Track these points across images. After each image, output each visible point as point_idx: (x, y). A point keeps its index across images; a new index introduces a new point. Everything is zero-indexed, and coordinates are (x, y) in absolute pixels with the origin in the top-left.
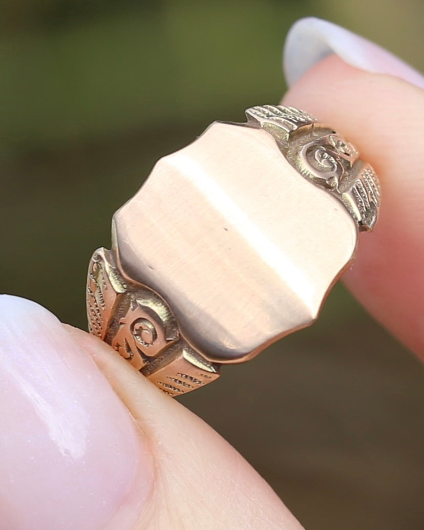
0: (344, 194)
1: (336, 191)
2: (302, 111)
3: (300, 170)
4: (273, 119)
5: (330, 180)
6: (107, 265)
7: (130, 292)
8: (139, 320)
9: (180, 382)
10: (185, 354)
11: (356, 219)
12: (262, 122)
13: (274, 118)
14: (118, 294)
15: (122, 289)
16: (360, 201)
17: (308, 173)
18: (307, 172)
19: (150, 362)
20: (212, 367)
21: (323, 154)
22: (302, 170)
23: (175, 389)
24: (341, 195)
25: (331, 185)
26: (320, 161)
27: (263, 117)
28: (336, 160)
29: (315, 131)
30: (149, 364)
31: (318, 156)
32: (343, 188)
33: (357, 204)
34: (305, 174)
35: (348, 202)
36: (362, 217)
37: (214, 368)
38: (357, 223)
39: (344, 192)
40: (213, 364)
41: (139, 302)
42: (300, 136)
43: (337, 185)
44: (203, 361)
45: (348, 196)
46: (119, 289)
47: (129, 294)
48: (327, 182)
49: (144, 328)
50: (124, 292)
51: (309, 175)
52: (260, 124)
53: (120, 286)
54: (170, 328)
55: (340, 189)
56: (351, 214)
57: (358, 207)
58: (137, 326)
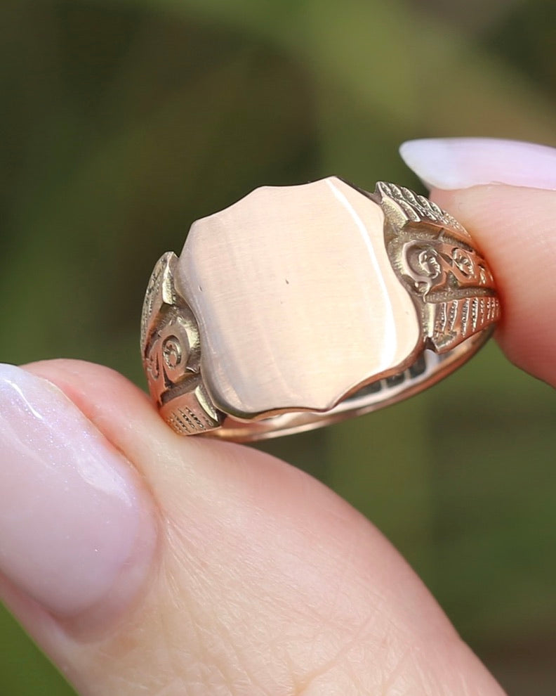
0: (429, 304)
1: (422, 298)
2: (444, 212)
3: (395, 260)
4: (398, 202)
5: (421, 284)
6: (167, 270)
7: (177, 306)
8: (172, 338)
9: (187, 419)
10: (197, 391)
11: (426, 333)
12: (386, 199)
13: (401, 201)
14: (164, 303)
15: (171, 300)
16: (442, 319)
17: (400, 267)
18: (400, 265)
19: (172, 387)
20: (216, 414)
21: (431, 257)
22: (397, 261)
23: (184, 426)
24: (425, 303)
25: (420, 290)
26: (422, 262)
27: (389, 195)
28: (441, 270)
29: (444, 236)
30: (170, 390)
31: (424, 256)
32: (432, 298)
33: (436, 320)
34: (397, 266)
35: (427, 313)
36: (434, 335)
37: (218, 416)
38: (425, 338)
39: (431, 302)
40: (217, 411)
41: (179, 320)
42: (420, 232)
43: (426, 293)
44: (210, 405)
45: (431, 308)
46: (167, 298)
47: (175, 308)
48: (417, 285)
49: (174, 348)
50: (171, 303)
51: (400, 269)
52: (381, 200)
53: (170, 296)
54: (194, 358)
55: (428, 297)
56: (422, 326)
57: (435, 324)
58: (169, 343)
